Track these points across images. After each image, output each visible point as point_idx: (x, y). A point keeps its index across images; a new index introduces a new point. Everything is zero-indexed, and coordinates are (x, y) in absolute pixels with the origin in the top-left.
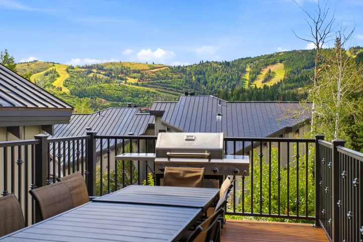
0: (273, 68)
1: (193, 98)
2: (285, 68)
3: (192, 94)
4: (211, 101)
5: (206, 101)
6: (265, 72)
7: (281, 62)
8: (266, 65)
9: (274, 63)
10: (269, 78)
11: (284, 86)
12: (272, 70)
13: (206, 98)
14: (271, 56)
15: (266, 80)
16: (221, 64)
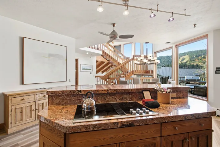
0: (184, 57)
1: (165, 67)
2: (189, 56)
3: (164, 66)
4: (170, 68)
5: (169, 68)
6: (181, 58)
7: (187, 55)
8: (182, 56)
9: (185, 55)
10: (183, 60)
11: (188, 63)
12: (184, 58)
13: (169, 67)
14: (184, 53)
15: (182, 61)
16: (166, 56)
